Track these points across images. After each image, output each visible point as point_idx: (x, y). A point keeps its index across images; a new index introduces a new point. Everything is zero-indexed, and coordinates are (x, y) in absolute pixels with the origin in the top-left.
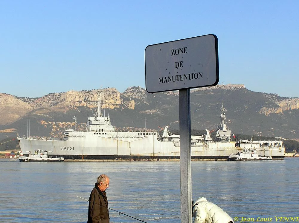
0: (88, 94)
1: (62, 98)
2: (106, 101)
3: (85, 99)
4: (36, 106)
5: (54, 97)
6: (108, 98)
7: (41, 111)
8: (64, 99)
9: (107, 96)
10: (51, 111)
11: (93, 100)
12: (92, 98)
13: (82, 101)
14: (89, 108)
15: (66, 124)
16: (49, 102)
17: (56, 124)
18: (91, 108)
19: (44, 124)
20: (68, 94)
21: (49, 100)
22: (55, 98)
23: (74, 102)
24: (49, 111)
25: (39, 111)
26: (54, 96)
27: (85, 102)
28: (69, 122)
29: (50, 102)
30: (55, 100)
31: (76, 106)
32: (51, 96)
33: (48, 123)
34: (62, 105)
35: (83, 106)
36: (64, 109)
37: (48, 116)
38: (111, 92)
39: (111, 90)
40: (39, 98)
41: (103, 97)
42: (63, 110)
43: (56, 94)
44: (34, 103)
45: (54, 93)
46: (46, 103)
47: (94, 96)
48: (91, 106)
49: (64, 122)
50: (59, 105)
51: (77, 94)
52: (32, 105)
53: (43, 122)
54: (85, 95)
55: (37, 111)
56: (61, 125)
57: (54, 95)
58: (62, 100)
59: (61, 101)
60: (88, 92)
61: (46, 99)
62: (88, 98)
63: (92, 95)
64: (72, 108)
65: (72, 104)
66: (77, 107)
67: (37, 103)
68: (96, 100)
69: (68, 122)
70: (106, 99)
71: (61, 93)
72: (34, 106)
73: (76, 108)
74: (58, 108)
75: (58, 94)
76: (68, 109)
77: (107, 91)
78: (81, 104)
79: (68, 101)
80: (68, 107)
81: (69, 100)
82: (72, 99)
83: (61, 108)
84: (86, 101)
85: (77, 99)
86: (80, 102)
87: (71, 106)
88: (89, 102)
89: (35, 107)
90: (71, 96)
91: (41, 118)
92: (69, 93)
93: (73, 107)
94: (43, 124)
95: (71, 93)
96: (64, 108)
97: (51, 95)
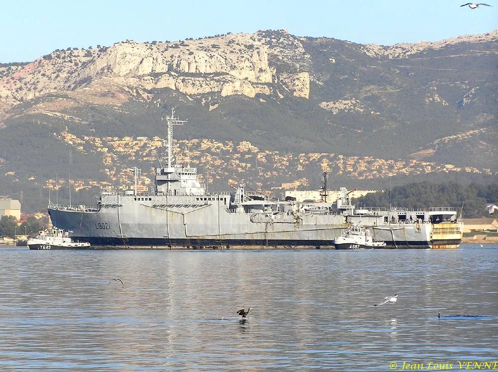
0: (176, 52)
1: (100, 64)
2: (233, 73)
3: (170, 68)
4: (21, 89)
5: (71, 61)
6: (236, 65)
7: (50, 104)
8: (109, 68)
9: (233, 57)
10: (78, 102)
11: (193, 70)
12: (189, 64)
13: (161, 74)
14: (185, 95)
15: (137, 144)
16: (58, 76)
17: (104, 144)
18: (190, 96)
19: (74, 143)
20: (120, 53)
21: (59, 71)
22: (76, 64)
23: (140, 77)
24: (76, 105)
25: (46, 103)
26: (73, 58)
27: (171, 75)
28: (144, 139)
29: (63, 75)
30: (76, 70)
31: (145, 90)
32: (64, 58)
33: (82, 139)
34: (104, 86)
35: (167, 90)
36: (111, 97)
37: (77, 120)
38: (243, 47)
39: (241, 40)
40: (27, 63)
41: (223, 60)
42: (109, 101)
43: (76, 53)
44: (13, 78)
45: (69, 49)
46: (50, 78)
47: (197, 58)
48: (190, 90)
49: (127, 139)
50: (96, 86)
51: (143, 51)
52: (8, 86)
53: (69, 138)
54: (168, 54)
55: (41, 105)
56: (119, 146)
57: (71, 54)
58: (103, 69)
59: (97, 74)
60: (176, 46)
61: (49, 68)
62: (178, 66)
63: (190, 57)
64: (135, 94)
65: (133, 82)
66: (150, 92)
67: (20, 80)
68: (202, 71)
69: (139, 138)
70: (233, 68)
71: (90, 48)
72: (14, 87)
73: (145, 95)
74: (95, 95)
75: (82, 54)
76: (122, 96)
77: (230, 42)
78: (159, 83)
79: (121, 74)
80: (122, 91)
81: (124, 69)
82: (132, 66)
83: (104, 95)
84: (173, 73)
85: (146, 68)
86: (156, 75)
87: (132, 89)
88: (182, 78)
89: (17, 91)
90: (127, 58)
91: (58, 126)
92: (121, 49)
93: (137, 92)
94: (71, 143)
95: (127, 48)
96: (113, 96)
97: (63, 55)
